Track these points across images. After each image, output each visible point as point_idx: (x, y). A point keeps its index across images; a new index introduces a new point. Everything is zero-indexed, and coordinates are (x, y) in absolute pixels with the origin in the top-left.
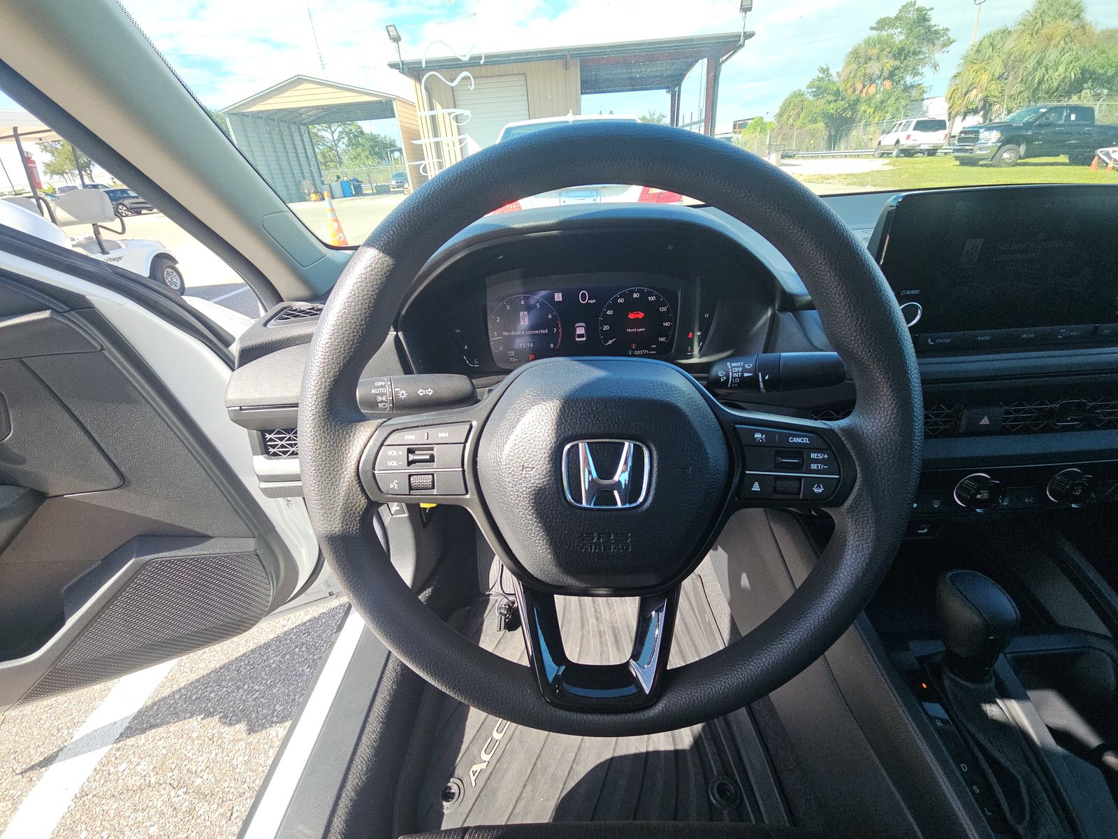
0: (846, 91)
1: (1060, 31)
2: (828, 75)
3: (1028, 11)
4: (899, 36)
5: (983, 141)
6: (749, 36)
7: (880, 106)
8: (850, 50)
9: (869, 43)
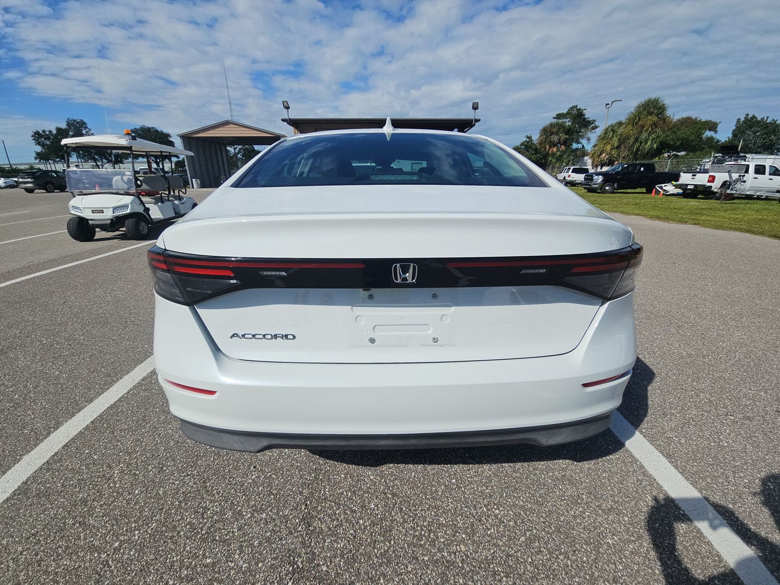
0: (541, 149)
1: (649, 122)
2: (531, 140)
3: (632, 112)
4: (568, 123)
5: (595, 180)
6: (477, 121)
7: (559, 158)
8: (542, 128)
9: (552, 125)
